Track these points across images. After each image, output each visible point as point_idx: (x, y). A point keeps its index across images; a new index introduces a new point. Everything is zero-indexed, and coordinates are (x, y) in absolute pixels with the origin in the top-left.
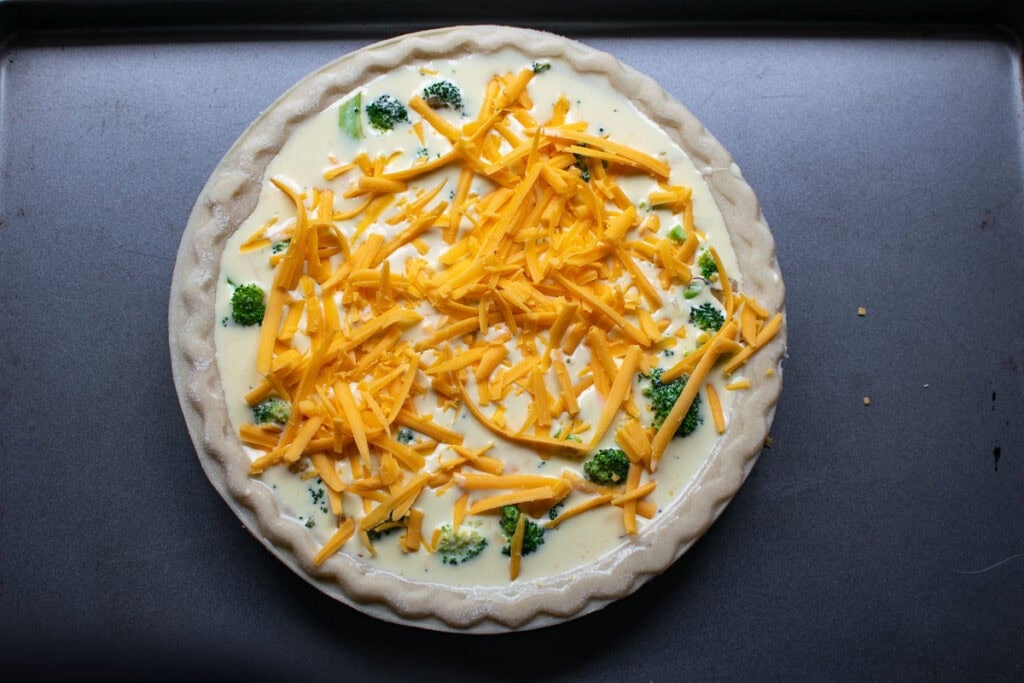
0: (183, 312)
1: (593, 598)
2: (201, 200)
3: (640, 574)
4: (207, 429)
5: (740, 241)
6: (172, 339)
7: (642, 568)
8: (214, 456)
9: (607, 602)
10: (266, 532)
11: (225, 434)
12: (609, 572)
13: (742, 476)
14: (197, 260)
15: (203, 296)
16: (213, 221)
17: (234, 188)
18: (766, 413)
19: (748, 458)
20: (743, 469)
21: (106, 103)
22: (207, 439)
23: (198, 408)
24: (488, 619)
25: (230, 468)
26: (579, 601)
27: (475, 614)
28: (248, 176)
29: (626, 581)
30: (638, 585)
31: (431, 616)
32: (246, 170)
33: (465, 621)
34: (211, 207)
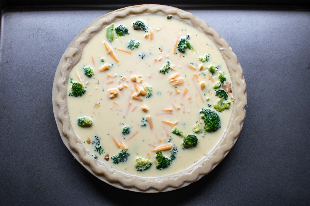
0: (57, 91)
1: (185, 182)
2: (63, 57)
3: (200, 174)
4: (63, 127)
5: (232, 70)
6: (53, 99)
7: (201, 172)
8: (66, 136)
9: (190, 183)
10: (82, 160)
11: (69, 129)
12: (191, 173)
13: (233, 144)
14: (61, 75)
15: (63, 86)
16: (67, 63)
17: (74, 53)
18: (240, 124)
19: (235, 138)
20: (233, 141)
21: (34, 29)
22: (63, 130)
23: (61, 121)
24: (152, 188)
25: (70, 139)
26: (181, 183)
27: (148, 187)
28: (78, 49)
29: (196, 176)
30: (200, 178)
31: (134, 187)
32: (77, 48)
33: (144, 189)
34: (66, 59)
